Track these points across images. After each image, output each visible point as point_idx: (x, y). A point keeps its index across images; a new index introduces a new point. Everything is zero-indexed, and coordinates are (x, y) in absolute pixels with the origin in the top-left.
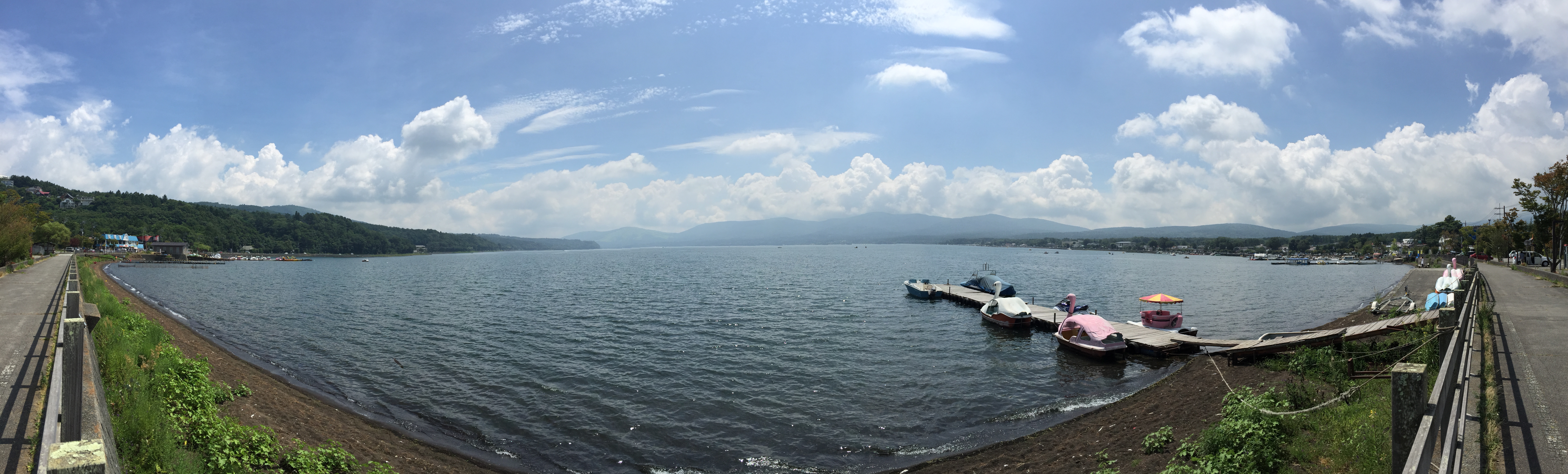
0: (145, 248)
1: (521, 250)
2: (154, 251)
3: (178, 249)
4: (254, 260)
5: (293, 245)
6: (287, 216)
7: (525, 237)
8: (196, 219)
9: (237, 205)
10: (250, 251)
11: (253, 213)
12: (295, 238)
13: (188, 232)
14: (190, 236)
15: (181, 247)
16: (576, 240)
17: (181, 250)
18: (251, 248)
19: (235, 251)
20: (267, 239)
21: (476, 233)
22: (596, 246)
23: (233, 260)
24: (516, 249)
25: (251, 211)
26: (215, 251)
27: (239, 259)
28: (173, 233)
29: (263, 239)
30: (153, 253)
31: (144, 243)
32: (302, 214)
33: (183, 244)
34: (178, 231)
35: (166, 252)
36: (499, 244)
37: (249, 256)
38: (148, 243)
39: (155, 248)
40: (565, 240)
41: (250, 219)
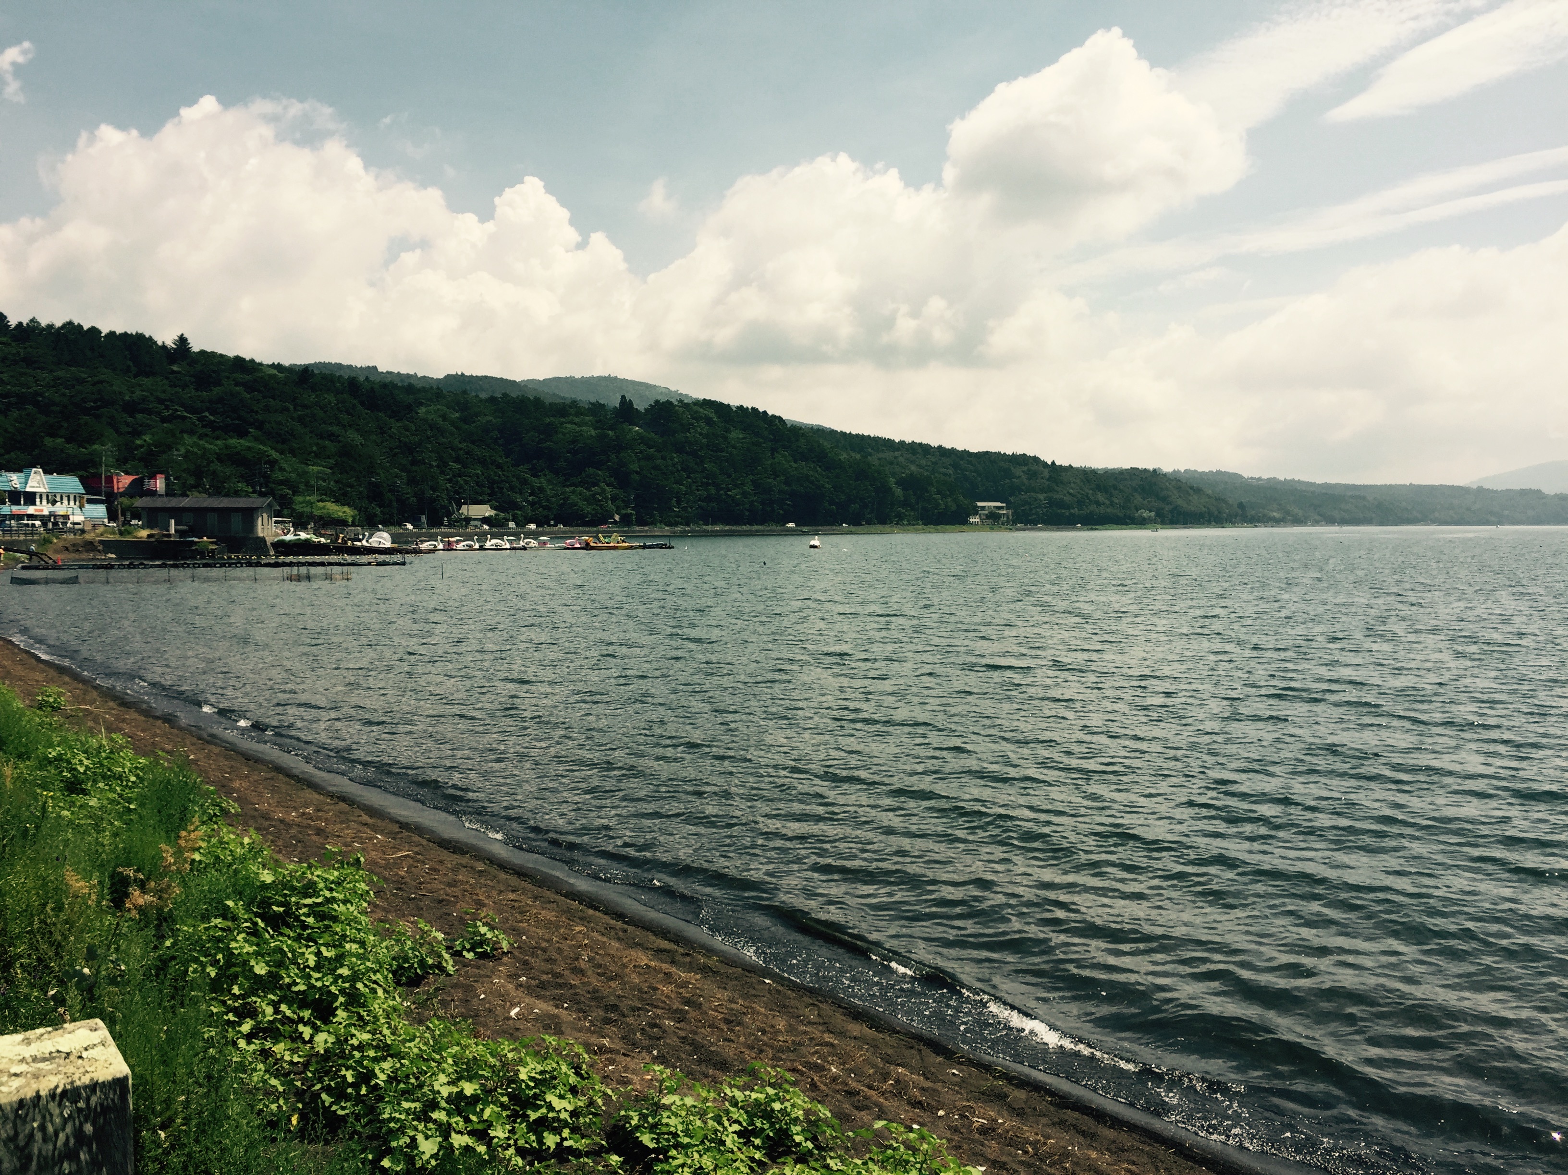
0: (112, 516)
2: (149, 525)
3: (236, 522)
4: (498, 549)
5: (614, 499)
6: (597, 408)
8: (300, 420)
9: (439, 374)
10: (485, 520)
11: (492, 400)
12: (622, 479)
13: (273, 463)
14: (279, 475)
15: (249, 515)
17: (251, 525)
18: (486, 511)
19: (435, 522)
20: (536, 482)
23: (430, 551)
24: (1298, 521)
25: (483, 396)
26: (372, 524)
27: (449, 548)
28: (216, 466)
29: (525, 482)
30: (144, 533)
31: (110, 500)
32: (640, 405)
33: (254, 501)
34: (235, 459)
35: (192, 532)
36: (1241, 505)
37: (482, 537)
38: (125, 501)
39: (153, 517)
41: (483, 420)
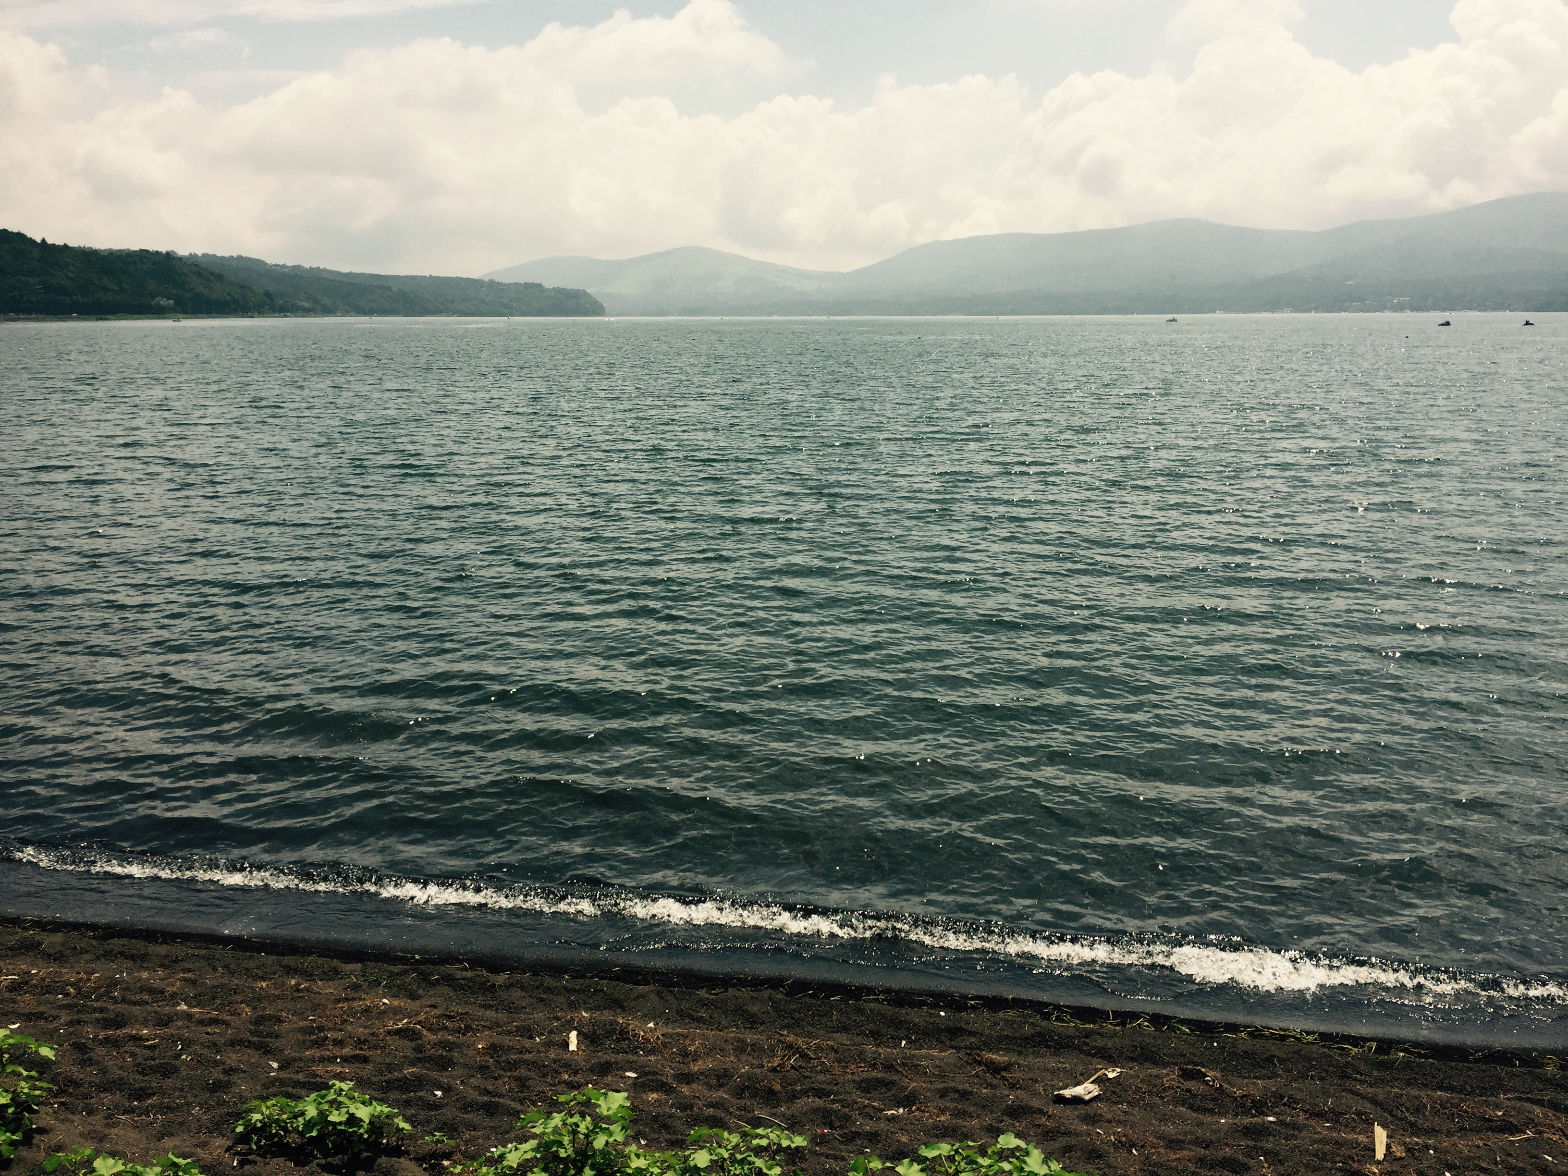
1: (346, 313)
7: (357, 269)
16: (527, 286)
21: (183, 251)
22: (593, 307)
24: (328, 311)
36: (267, 294)
40: (492, 284)
